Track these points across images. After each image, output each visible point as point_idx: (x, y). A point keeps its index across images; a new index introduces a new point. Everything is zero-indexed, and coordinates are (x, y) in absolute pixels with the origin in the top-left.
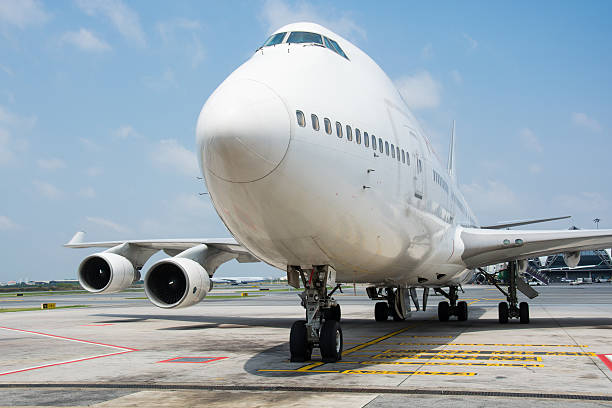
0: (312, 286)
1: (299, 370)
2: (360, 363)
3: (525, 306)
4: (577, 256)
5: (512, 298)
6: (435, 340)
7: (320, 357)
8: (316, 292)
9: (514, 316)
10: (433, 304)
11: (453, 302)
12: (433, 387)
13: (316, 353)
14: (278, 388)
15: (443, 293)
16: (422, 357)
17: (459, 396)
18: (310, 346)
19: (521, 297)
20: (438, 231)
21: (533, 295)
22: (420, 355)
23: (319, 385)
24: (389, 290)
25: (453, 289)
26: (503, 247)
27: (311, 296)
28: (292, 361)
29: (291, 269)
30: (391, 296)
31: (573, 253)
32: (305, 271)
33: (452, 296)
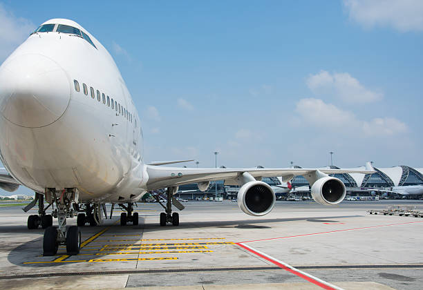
0: (62, 202)
1: (55, 261)
2: (95, 254)
3: (176, 215)
4: (207, 185)
5: (169, 210)
6: (133, 237)
7: (66, 251)
8: (65, 207)
9: (170, 221)
10: (118, 213)
11: (130, 213)
12: (160, 267)
13: (62, 248)
14: (52, 275)
15: (124, 207)
16: (132, 249)
17: (182, 273)
18: (58, 243)
19: (174, 210)
20: (134, 167)
21: (181, 208)
22: (130, 247)
23: (80, 270)
24: (88, 205)
25: (130, 204)
26: (171, 178)
27: (61, 209)
28: (44, 255)
29: (48, 190)
30: (89, 209)
31: (205, 183)
32: (58, 192)
33: (130, 209)
